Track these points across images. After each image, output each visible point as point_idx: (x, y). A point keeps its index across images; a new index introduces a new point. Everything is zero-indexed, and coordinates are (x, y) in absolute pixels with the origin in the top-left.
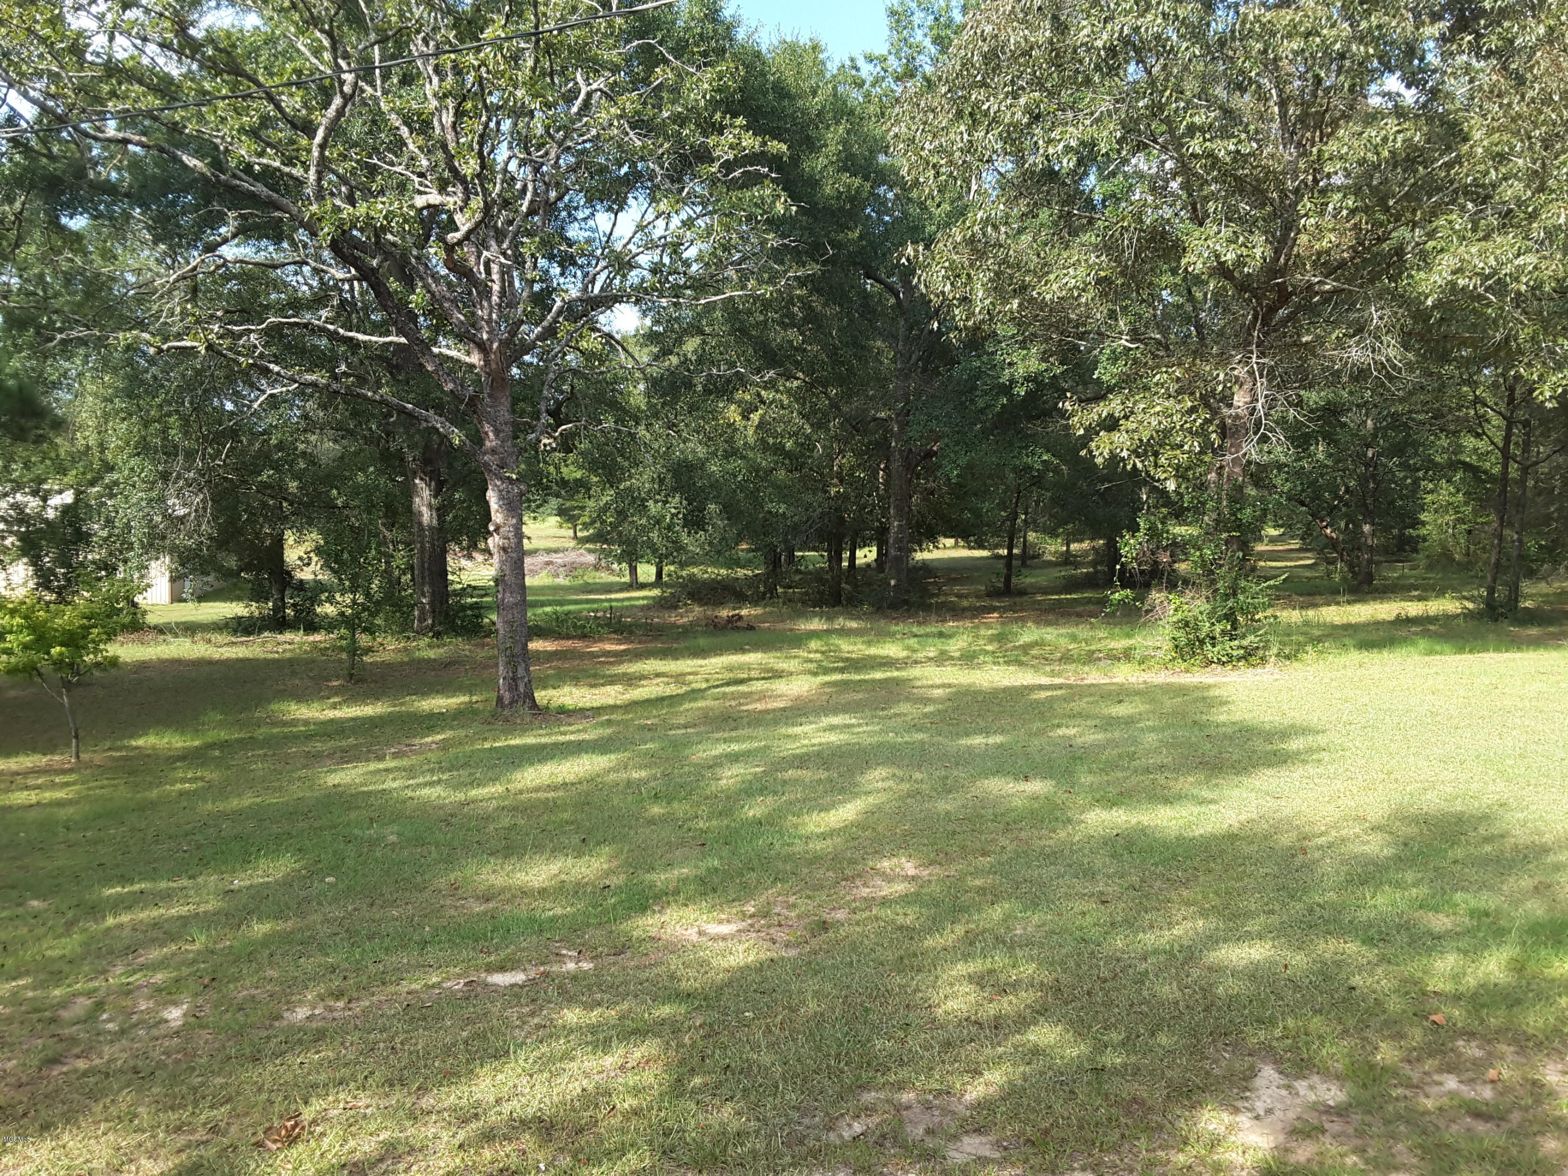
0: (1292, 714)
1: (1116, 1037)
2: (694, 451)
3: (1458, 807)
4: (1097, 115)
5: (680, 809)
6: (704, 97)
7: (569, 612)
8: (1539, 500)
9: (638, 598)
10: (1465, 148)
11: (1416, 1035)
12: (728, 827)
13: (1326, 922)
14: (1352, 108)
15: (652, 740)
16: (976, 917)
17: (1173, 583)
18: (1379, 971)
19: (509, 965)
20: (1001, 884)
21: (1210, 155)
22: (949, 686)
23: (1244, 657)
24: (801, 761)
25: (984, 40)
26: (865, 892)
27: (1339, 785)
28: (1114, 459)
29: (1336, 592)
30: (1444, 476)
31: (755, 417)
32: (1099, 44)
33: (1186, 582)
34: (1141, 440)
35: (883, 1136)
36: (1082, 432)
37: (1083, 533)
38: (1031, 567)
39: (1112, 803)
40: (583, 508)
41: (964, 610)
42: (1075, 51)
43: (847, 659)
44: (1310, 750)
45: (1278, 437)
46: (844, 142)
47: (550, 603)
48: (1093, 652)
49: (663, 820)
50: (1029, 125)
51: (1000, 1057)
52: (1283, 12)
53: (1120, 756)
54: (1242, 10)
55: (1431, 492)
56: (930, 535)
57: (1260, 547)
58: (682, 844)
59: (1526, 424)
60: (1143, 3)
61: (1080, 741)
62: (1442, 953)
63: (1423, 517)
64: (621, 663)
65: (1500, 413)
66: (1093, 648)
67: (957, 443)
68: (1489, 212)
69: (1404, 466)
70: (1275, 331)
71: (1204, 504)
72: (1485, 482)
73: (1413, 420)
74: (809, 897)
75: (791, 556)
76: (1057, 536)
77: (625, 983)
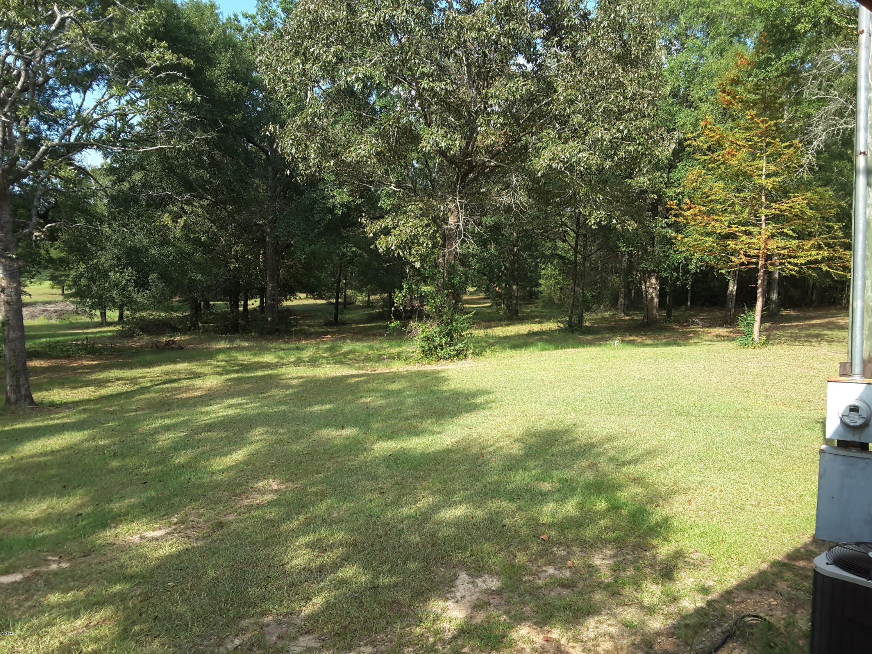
0: (479, 384)
1: (386, 568)
2: (140, 241)
3: (554, 427)
4: (373, 61)
5: (130, 462)
6: (140, 27)
7: (58, 341)
8: (592, 273)
9: (107, 332)
10: (555, 96)
11: (535, 547)
12: (161, 471)
13: (492, 492)
14: (502, 71)
15: (113, 420)
16: (311, 510)
17: (421, 316)
18: (517, 515)
19: (11, 570)
20: (327, 489)
21: (432, 89)
22: (301, 377)
23: (457, 355)
24: (210, 427)
25: (310, 13)
26: (247, 502)
27: (499, 420)
28: (388, 249)
29: (500, 320)
30: (549, 261)
31: (181, 221)
32: (373, 23)
33: (428, 316)
34: (402, 240)
35: (252, 645)
36: (371, 235)
37: (377, 290)
38: (349, 309)
39: (389, 438)
40: (68, 276)
41: (311, 334)
42: (360, 25)
43: (241, 365)
44: (487, 403)
45: (470, 241)
46: (231, 62)
47: (45, 336)
48: (381, 355)
49: (119, 469)
50: (336, 64)
51: (322, 588)
52: (467, 16)
53: (393, 412)
54: (447, 13)
55: (544, 269)
56: (292, 292)
57: (466, 297)
58: (132, 483)
59: (585, 236)
60: (396, 3)
61: (372, 405)
62: (546, 502)
63: (541, 281)
64: (93, 373)
65: (573, 230)
66: (381, 353)
67: (304, 240)
68: (566, 129)
69: (531, 256)
70: (468, 185)
71: (435, 275)
72: (567, 264)
73: (535, 233)
74: (212, 509)
75: (207, 305)
76: (363, 292)
77: (89, 574)
